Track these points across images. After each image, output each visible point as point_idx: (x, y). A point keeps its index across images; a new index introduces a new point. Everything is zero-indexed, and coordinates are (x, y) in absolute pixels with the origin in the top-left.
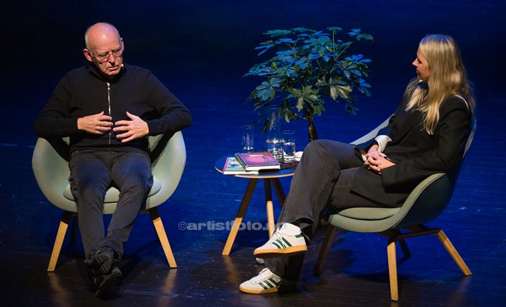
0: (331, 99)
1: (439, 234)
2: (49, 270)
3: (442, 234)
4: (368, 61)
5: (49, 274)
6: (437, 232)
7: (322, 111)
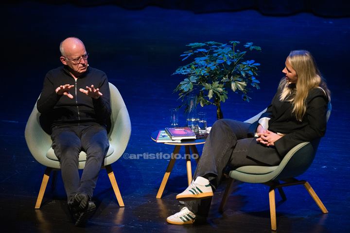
0: (232, 91)
1: (305, 184)
2: (36, 208)
3: (307, 184)
4: (258, 64)
5: (36, 210)
6: (304, 183)
7: (226, 99)
